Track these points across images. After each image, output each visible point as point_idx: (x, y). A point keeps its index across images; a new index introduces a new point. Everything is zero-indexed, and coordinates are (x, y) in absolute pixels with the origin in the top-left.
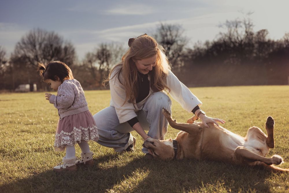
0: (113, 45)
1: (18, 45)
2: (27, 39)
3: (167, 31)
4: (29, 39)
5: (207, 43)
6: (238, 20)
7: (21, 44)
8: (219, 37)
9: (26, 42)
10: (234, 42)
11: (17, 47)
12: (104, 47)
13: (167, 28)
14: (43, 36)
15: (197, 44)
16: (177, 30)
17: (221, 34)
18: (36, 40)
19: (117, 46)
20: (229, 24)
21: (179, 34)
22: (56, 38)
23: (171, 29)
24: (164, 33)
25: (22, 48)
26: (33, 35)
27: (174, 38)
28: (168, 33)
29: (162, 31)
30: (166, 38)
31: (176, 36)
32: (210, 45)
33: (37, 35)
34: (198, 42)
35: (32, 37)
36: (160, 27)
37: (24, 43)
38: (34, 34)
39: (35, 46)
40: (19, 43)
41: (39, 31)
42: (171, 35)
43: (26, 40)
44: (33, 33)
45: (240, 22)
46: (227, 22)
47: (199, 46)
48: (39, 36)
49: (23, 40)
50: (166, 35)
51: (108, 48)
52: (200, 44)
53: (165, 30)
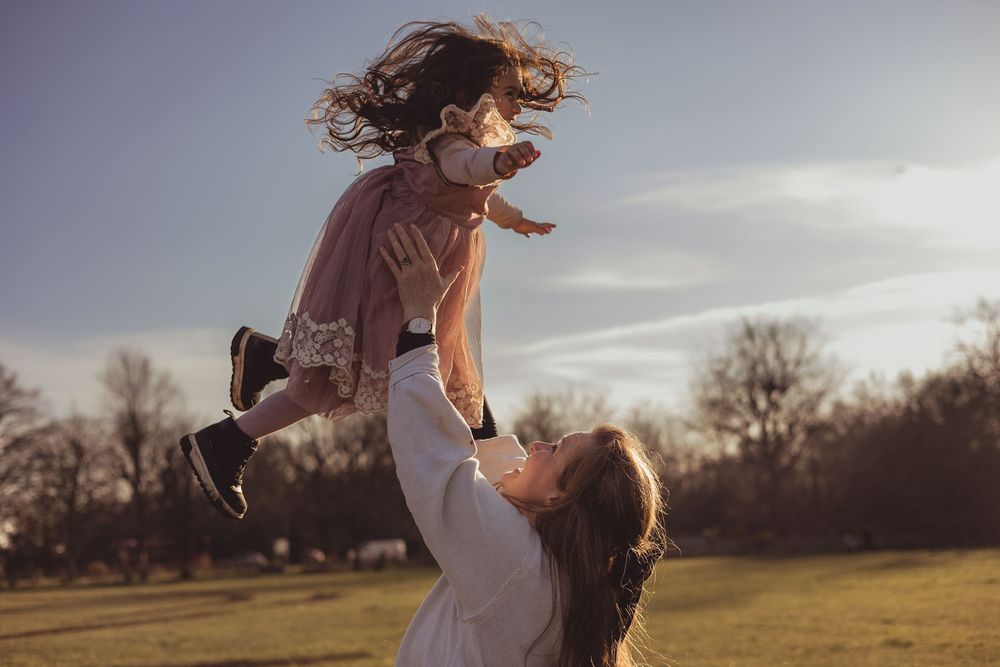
0: (571, 397)
3: (765, 345)
5: (906, 381)
12: (544, 405)
13: (765, 332)
15: (869, 385)
16: (803, 339)
17: (961, 347)
19: (586, 400)
20: (987, 313)
21: (808, 353)
23: (780, 337)
24: (755, 353)
27: (790, 368)
28: (770, 352)
29: (747, 344)
30: (760, 370)
31: (798, 363)
32: (917, 387)
34: (872, 376)
36: (740, 331)
42: (778, 355)
46: (983, 305)
47: (874, 392)
50: (763, 360)
51: (556, 410)
52: (878, 384)
53: (758, 342)
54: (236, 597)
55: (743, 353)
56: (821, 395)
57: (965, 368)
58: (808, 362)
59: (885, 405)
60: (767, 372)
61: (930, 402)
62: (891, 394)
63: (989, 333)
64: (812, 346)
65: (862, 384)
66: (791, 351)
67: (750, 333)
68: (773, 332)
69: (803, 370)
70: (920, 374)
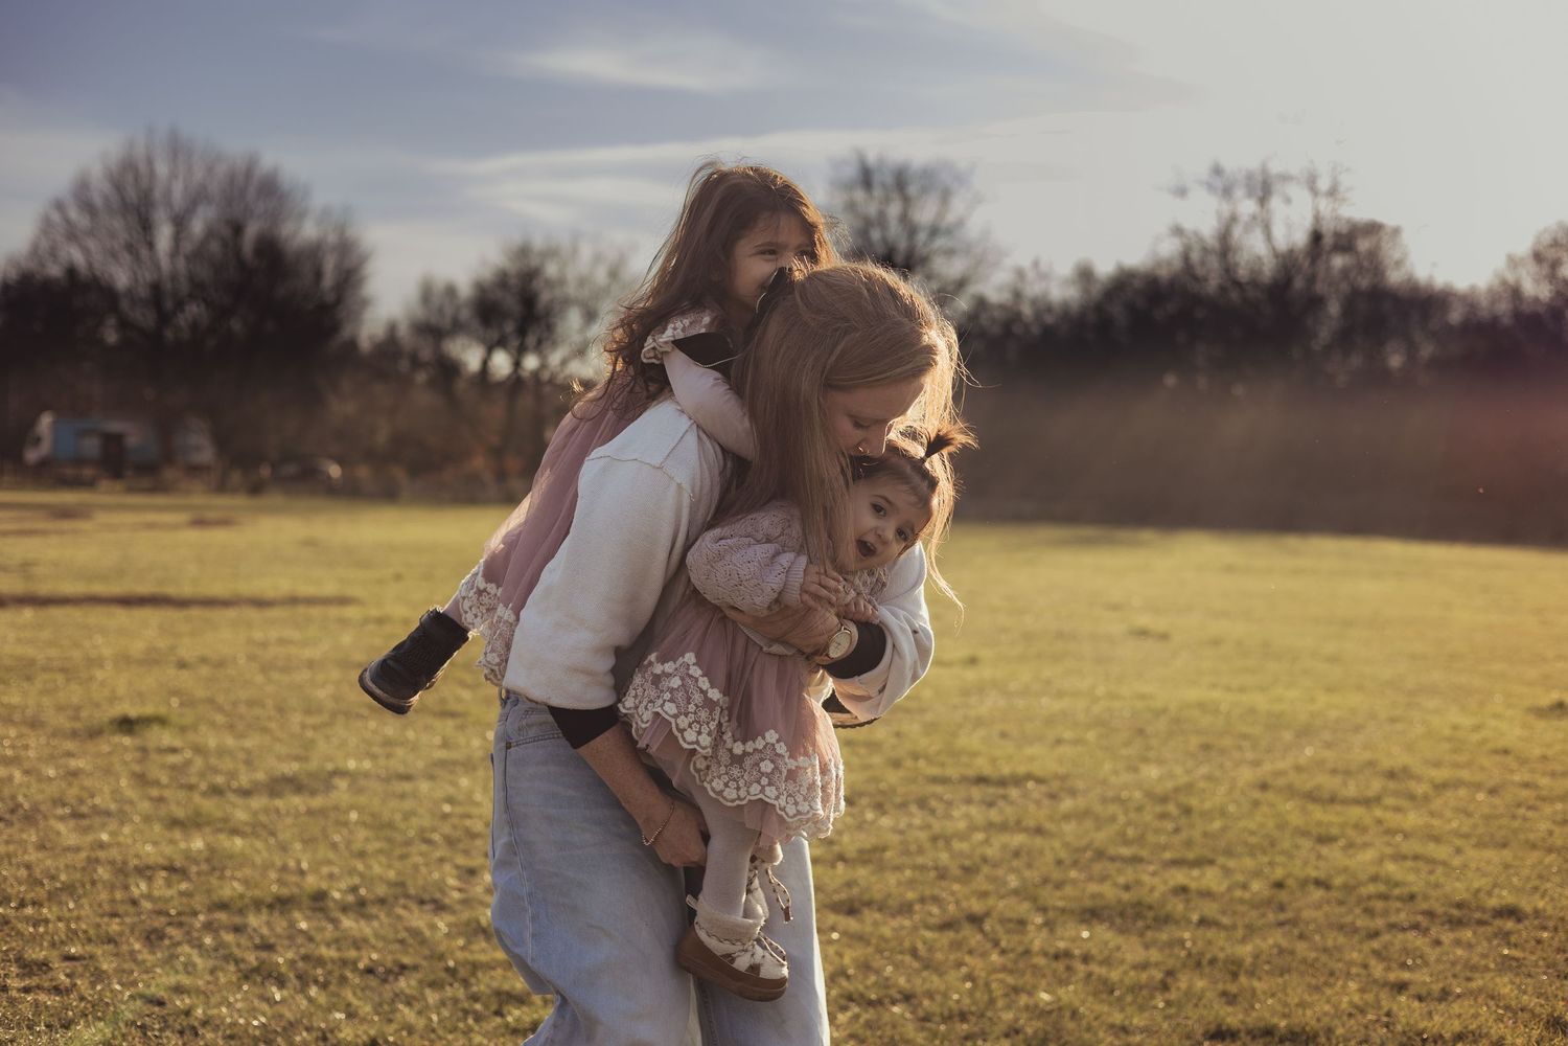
0: (575, 251)
1: (56, 217)
2: (106, 187)
3: (887, 200)
4: (118, 187)
5: (1085, 275)
6: (1275, 168)
7: (74, 214)
8: (1169, 248)
9: (98, 201)
10: (1248, 284)
11: (47, 225)
12: (534, 262)
13: (889, 180)
14: (199, 175)
15: (1030, 275)
16: (946, 196)
17: (1178, 231)
18: (157, 194)
19: (597, 258)
20: (1221, 183)
21: (951, 217)
22: (270, 188)
23: (912, 190)
24: (872, 209)
25: (72, 235)
26: (143, 168)
27: (921, 238)
28: (894, 210)
29: (859, 195)
30: (876, 235)
31: (934, 231)
33: (162, 169)
34: (1036, 264)
35: (137, 178)
36: (851, 171)
37: (88, 207)
38: (150, 162)
39: (146, 226)
40: (59, 206)
41: (177, 149)
42: (904, 218)
43: (100, 187)
44: (140, 151)
45: (1285, 178)
46: (1217, 171)
47: (1033, 289)
48: (173, 175)
49: (82, 190)
50: (881, 220)
51: (551, 270)
52: (1044, 276)
53: (877, 192)
54: (65, 513)
55: (851, 207)
56: (961, 284)
57: (1178, 265)
58: (949, 232)
59: (1049, 309)
60: (884, 240)
61: (1117, 311)
62: (1060, 291)
63: (1218, 213)
64: (958, 207)
65: (1020, 274)
66: (925, 214)
67: (866, 178)
68: (901, 181)
69: (940, 242)
70: (1105, 268)
